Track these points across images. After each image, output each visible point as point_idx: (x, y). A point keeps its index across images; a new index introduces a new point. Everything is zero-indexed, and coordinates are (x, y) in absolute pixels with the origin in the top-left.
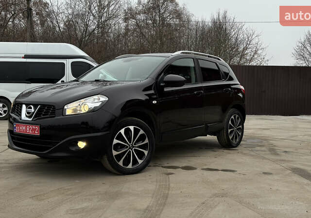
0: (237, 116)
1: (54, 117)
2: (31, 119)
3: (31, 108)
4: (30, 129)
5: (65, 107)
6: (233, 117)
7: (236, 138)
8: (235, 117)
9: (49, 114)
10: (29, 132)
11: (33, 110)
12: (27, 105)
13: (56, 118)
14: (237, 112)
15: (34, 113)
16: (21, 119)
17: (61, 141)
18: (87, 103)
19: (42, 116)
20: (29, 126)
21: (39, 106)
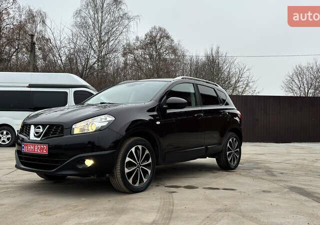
0: (235, 139)
1: (62, 136)
2: (39, 139)
3: (40, 128)
4: (38, 148)
5: (74, 127)
6: (230, 140)
7: (234, 160)
8: (232, 140)
9: (58, 133)
10: (37, 152)
11: (41, 130)
12: (36, 125)
13: (64, 137)
14: (235, 135)
15: (42, 133)
16: (29, 139)
17: (69, 159)
18: (94, 123)
19: (51, 136)
20: (38, 146)
21: (48, 126)
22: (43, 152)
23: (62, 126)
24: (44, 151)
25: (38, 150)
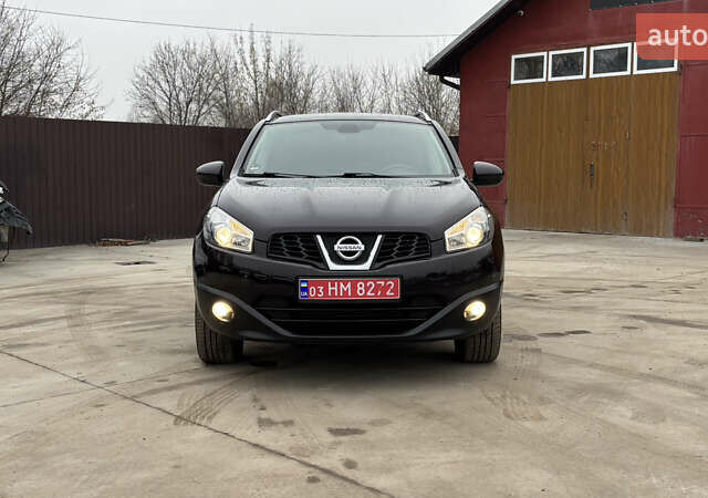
1: (430, 256)
2: (366, 266)
3: (354, 242)
4: (367, 289)
5: (446, 235)
9: (413, 251)
10: (365, 295)
11: (361, 247)
13: (434, 259)
15: (367, 252)
19: (396, 259)
20: (366, 283)
21: (380, 237)
22: (384, 294)
23: (419, 234)
24: (388, 293)
25: (366, 292)
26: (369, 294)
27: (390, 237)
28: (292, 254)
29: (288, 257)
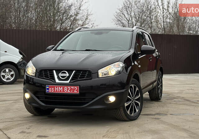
2: (68, 82)
3: (65, 73)
4: (68, 89)
5: (99, 72)
9: (86, 77)
11: (68, 75)
16: (54, 82)
17: (97, 97)
21: (74, 71)
23: (88, 71)
24: (75, 91)
25: (67, 91)
26: (68, 91)
27: (78, 71)
28: (45, 77)
29: (44, 78)
